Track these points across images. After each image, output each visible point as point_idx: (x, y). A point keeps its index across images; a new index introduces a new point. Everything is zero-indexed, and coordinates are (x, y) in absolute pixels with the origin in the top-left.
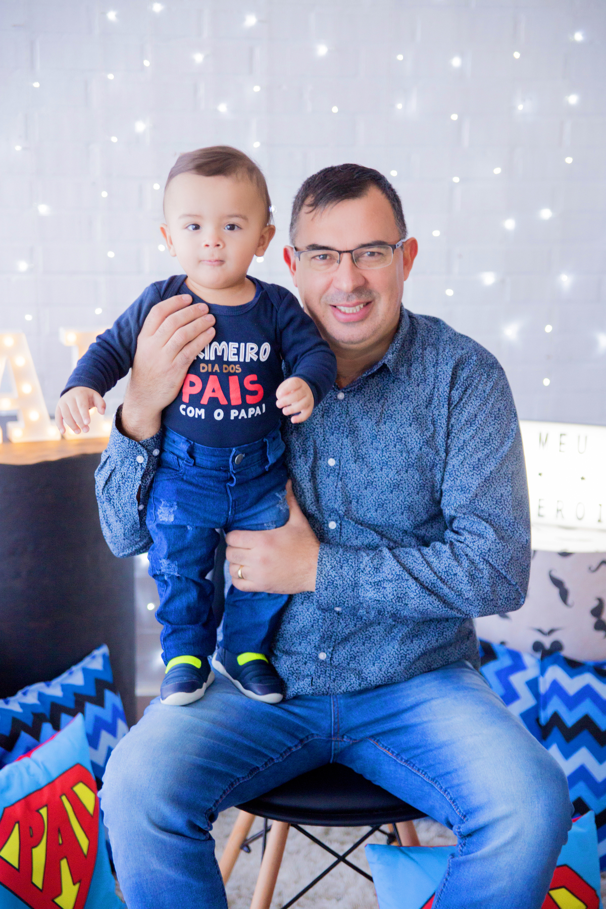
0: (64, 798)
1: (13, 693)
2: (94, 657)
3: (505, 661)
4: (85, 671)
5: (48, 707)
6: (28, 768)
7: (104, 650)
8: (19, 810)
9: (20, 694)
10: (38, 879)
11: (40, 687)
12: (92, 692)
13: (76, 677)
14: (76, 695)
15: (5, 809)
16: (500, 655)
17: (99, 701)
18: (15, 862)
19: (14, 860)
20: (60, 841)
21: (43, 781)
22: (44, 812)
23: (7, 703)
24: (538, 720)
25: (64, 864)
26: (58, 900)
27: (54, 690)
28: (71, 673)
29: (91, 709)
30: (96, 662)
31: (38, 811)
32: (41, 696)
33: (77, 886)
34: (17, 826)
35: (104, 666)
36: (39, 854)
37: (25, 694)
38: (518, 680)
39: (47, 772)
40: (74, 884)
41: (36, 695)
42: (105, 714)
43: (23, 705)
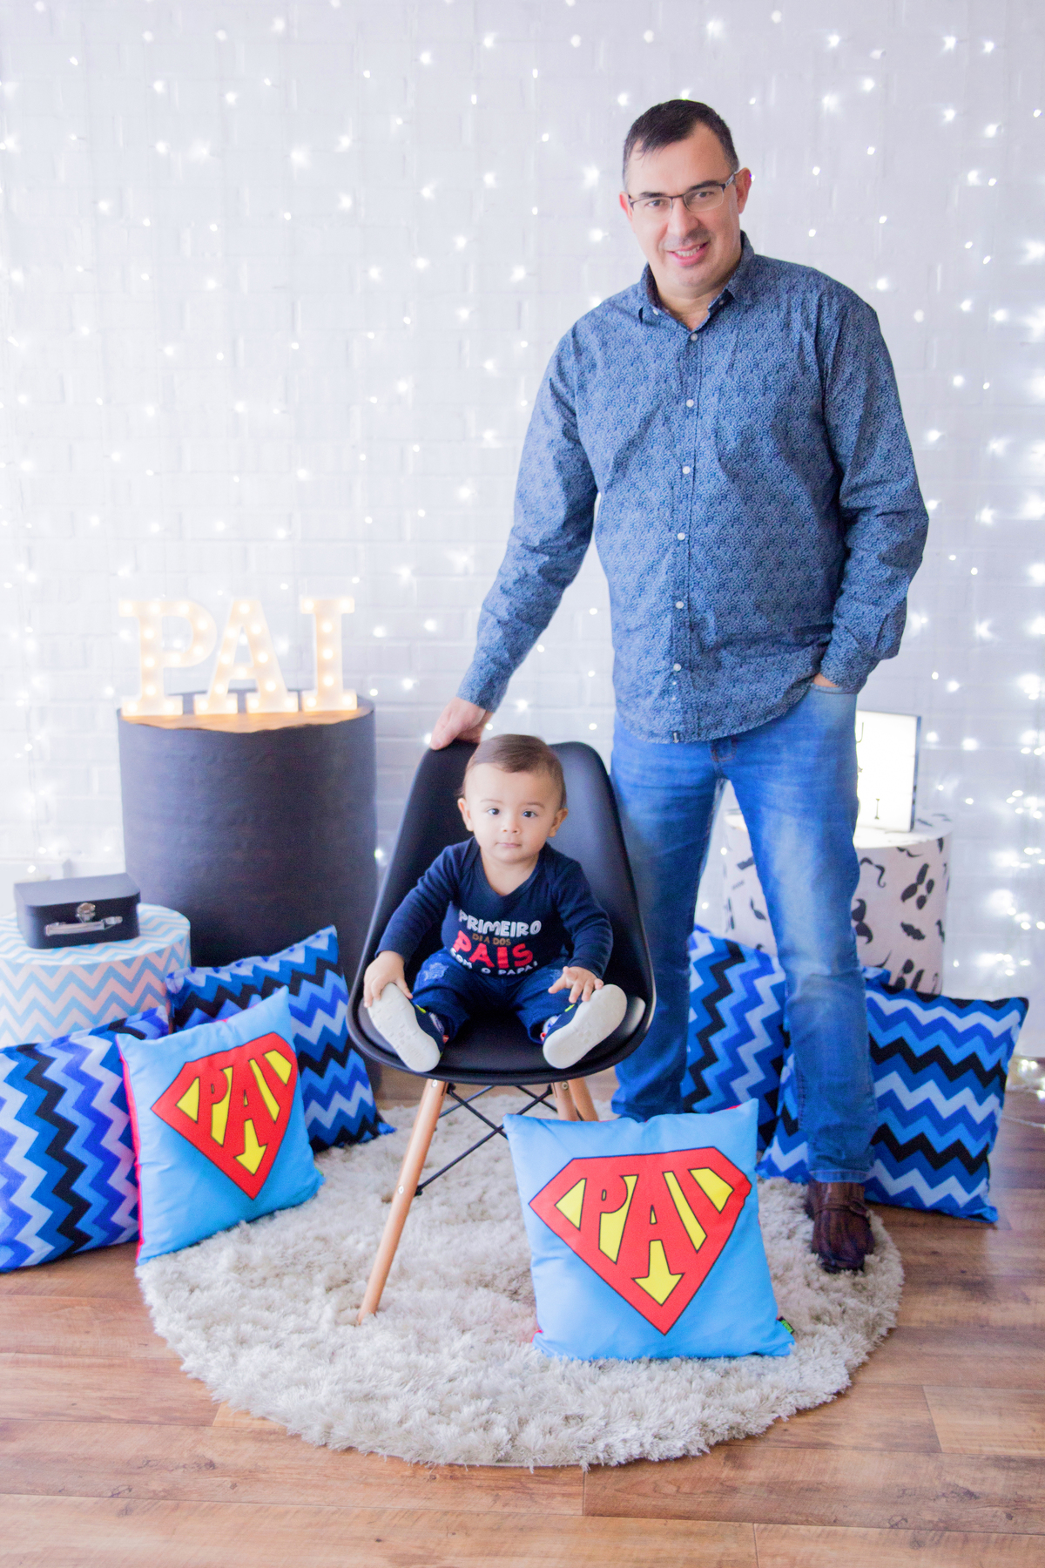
0: (253, 1063)
1: (226, 962)
2: (318, 937)
3: (752, 964)
4: (308, 949)
5: (262, 981)
6: (218, 1031)
7: (332, 930)
8: (201, 1067)
9: (233, 964)
10: (218, 1134)
11: (256, 960)
12: (312, 971)
13: (296, 955)
14: (293, 971)
15: (186, 1063)
16: (747, 958)
17: (319, 980)
18: (194, 1117)
19: (193, 1114)
20: (246, 1103)
21: (231, 1044)
22: (228, 1072)
23: (217, 971)
24: (781, 1027)
25: (249, 1125)
26: (240, 1158)
27: (272, 965)
28: (292, 950)
29: (307, 988)
30: (321, 941)
31: (222, 1070)
32: (256, 969)
33: (264, 1148)
34: (197, 1081)
35: (330, 947)
36: (220, 1112)
37: (238, 965)
38: (763, 985)
39: (237, 1035)
40: (260, 1145)
41: (251, 968)
42: (325, 993)
43: (233, 976)
